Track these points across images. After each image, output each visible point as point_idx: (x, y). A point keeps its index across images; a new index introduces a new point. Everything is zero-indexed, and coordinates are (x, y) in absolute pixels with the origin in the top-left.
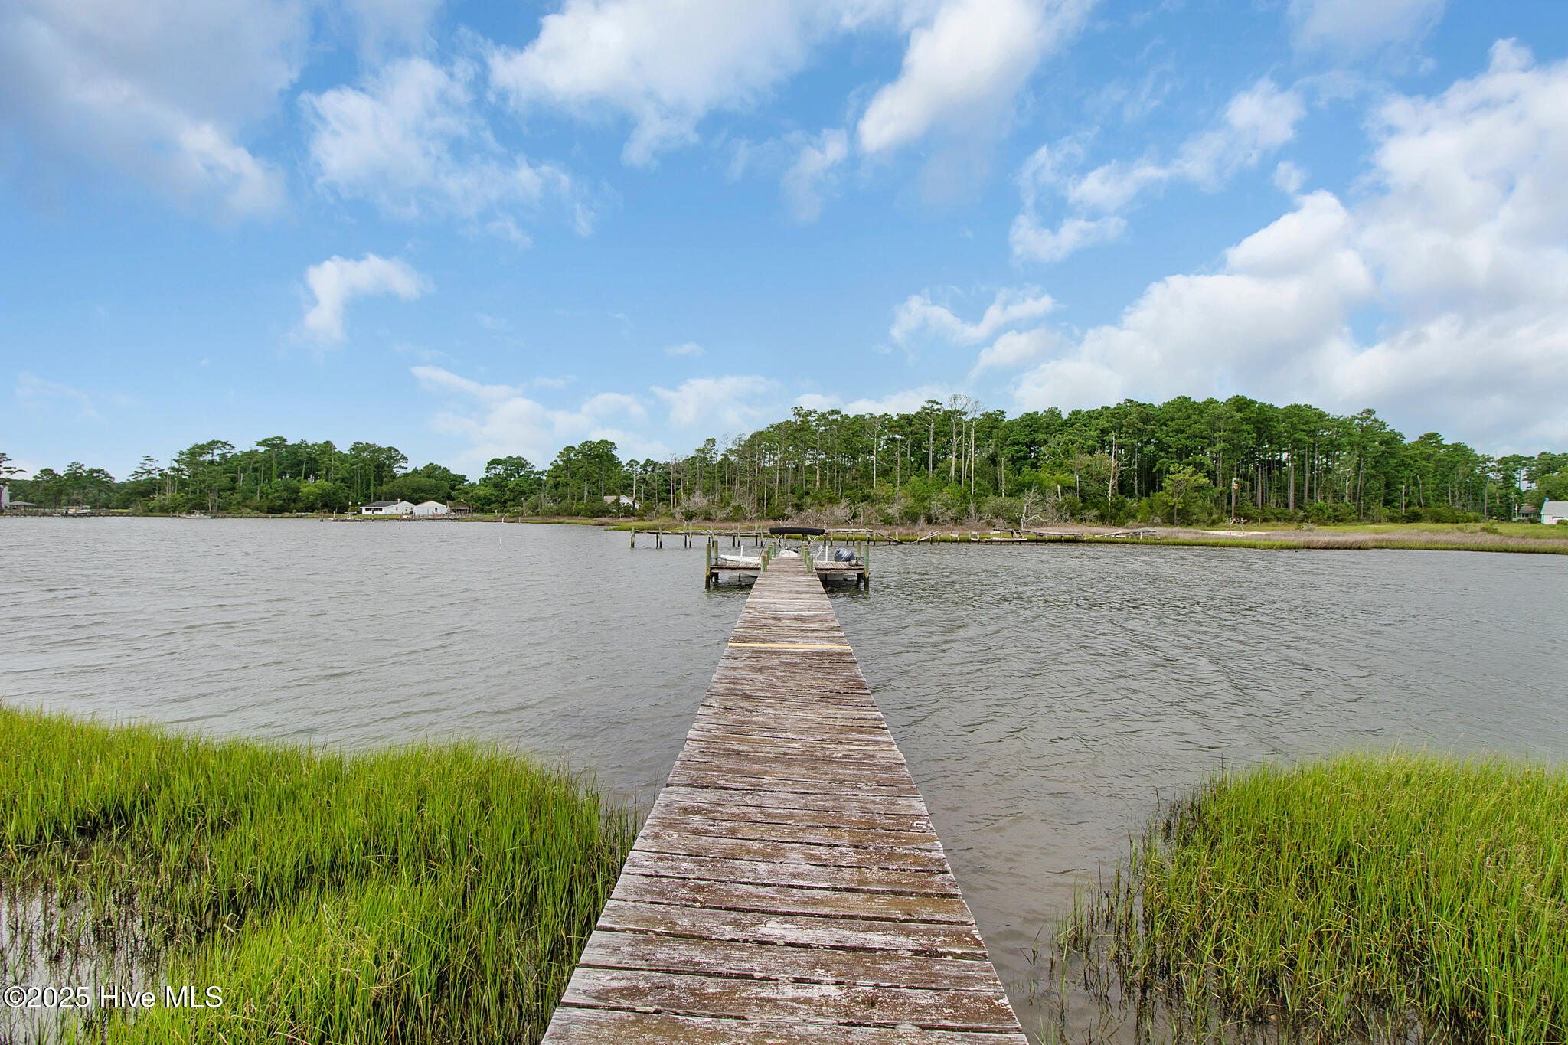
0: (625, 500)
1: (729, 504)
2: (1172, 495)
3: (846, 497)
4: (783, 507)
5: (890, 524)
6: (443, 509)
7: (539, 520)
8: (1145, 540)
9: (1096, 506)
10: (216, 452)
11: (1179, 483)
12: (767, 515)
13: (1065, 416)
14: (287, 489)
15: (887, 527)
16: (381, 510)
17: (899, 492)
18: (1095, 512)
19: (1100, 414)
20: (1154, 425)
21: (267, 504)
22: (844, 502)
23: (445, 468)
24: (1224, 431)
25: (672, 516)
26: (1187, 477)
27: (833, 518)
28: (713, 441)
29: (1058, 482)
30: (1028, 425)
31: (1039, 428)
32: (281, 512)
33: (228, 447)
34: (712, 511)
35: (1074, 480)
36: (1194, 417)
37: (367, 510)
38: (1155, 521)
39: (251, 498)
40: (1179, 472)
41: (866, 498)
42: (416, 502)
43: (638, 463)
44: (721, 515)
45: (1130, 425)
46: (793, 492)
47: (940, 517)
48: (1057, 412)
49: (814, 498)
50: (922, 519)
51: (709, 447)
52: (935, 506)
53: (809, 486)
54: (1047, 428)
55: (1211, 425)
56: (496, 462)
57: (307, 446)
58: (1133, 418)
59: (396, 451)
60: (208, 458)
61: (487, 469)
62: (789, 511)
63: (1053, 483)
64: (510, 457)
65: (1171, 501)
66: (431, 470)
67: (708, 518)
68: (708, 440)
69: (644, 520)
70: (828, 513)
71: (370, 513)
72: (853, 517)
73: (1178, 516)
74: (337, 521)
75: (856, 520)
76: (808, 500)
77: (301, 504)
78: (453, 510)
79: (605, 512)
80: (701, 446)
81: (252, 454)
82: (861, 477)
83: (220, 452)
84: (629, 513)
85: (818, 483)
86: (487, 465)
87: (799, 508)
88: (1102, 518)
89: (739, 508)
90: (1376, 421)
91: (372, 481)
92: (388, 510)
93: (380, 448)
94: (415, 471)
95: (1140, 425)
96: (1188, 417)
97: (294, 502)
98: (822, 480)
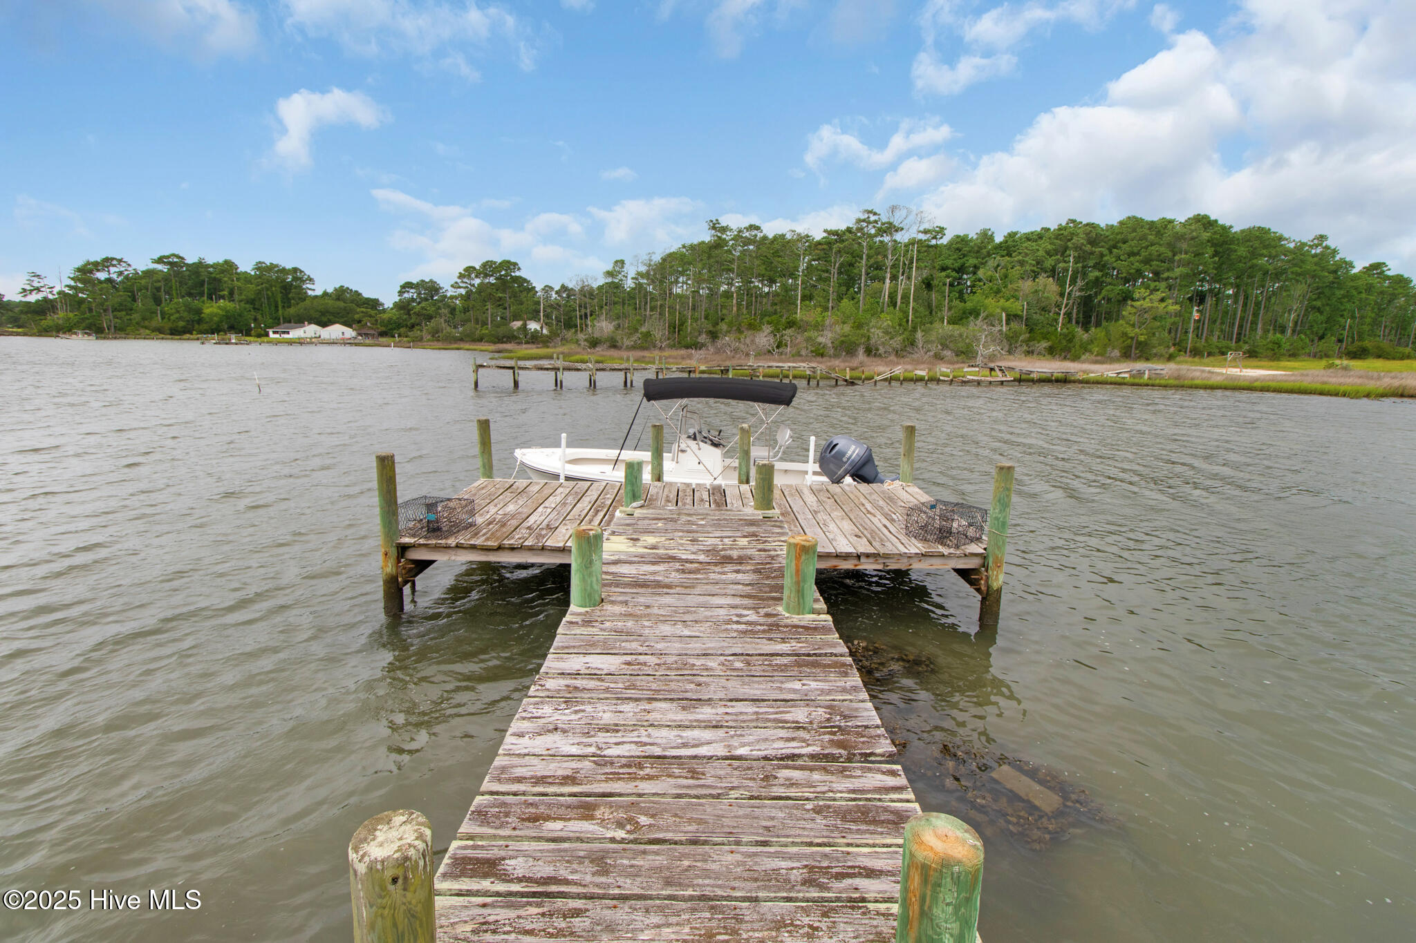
0: (533, 326)
1: (636, 330)
2: (1133, 325)
3: (769, 323)
4: (697, 334)
5: (822, 355)
6: (350, 333)
7: (440, 345)
8: (1151, 382)
9: (1045, 337)
10: (113, 269)
11: (1145, 311)
12: (679, 343)
13: (999, 239)
14: (189, 309)
15: (819, 359)
16: (288, 333)
17: (830, 318)
18: (1045, 344)
19: (1040, 236)
20: (1102, 247)
21: (167, 325)
22: (767, 329)
23: (356, 292)
24: (1186, 253)
25: (577, 342)
26: (1156, 304)
27: (754, 347)
28: (622, 262)
29: (1003, 309)
30: (957, 249)
31: (970, 252)
32: (185, 333)
33: (124, 265)
34: (618, 338)
35: (1017, 306)
36: (1151, 237)
37: (274, 333)
38: (1113, 355)
39: (151, 318)
40: (1144, 299)
41: (791, 324)
42: (324, 325)
43: (552, 289)
44: (627, 342)
45: (1076, 248)
46: (706, 318)
47: (881, 348)
48: (990, 233)
49: (730, 324)
50: (861, 351)
51: (617, 269)
52: (877, 335)
53: (724, 311)
54: (978, 252)
55: (1171, 246)
56: (407, 286)
57: (208, 266)
58: (1080, 240)
59: (301, 272)
60: (102, 276)
61: (401, 293)
62: (703, 338)
63: (998, 310)
64: (423, 281)
65: (1132, 332)
66: (341, 293)
67: (614, 345)
68: (616, 262)
69: (548, 347)
70: (748, 341)
71: (277, 336)
72: (778, 347)
73: (1136, 349)
74: (219, 343)
75: (781, 350)
76: (723, 326)
77: (205, 326)
78: (360, 334)
79: (510, 338)
80: (610, 267)
81: (149, 273)
82: (781, 302)
83: (117, 270)
84: (535, 339)
85: (735, 309)
86: (399, 289)
87: (714, 336)
88: (1052, 352)
89: (648, 335)
90: (1327, 247)
91: (280, 303)
92: (296, 333)
93: (284, 269)
94: (325, 294)
95: (1088, 248)
96: (1144, 238)
97: (199, 324)
98: (739, 304)
